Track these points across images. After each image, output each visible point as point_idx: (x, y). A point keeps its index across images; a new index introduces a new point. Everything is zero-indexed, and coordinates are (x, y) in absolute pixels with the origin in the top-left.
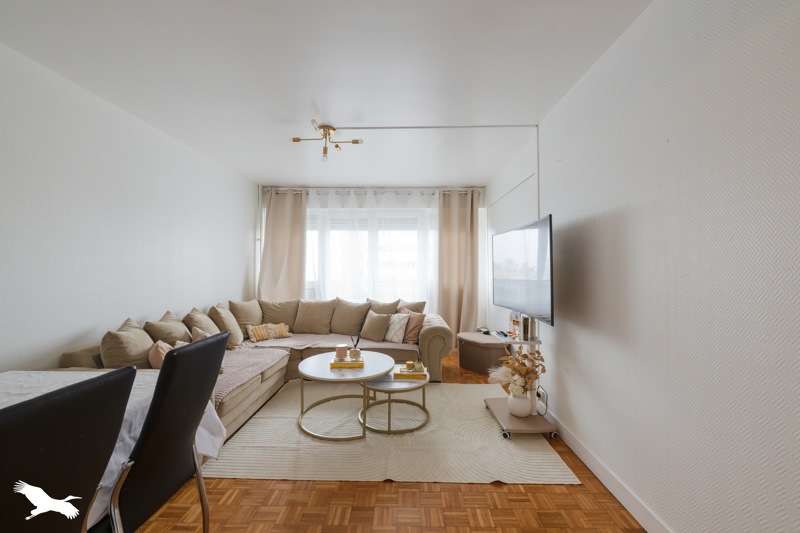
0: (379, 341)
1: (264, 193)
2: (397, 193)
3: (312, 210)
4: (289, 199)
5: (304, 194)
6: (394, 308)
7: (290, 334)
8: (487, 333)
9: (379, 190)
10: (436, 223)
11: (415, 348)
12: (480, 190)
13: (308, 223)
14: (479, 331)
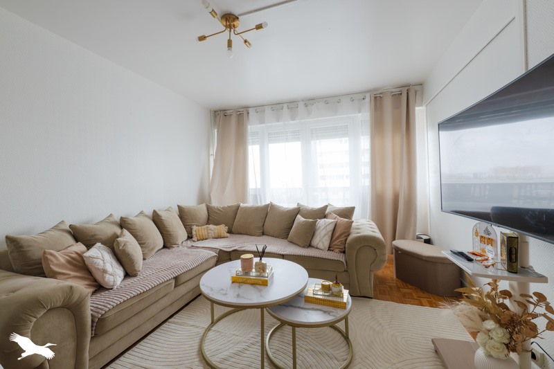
0: (303, 247)
1: (215, 116)
2: (327, 103)
3: (252, 127)
4: (234, 120)
5: (245, 113)
6: (322, 213)
7: (228, 234)
8: (428, 241)
9: (309, 102)
10: (367, 128)
11: (341, 258)
12: (417, 88)
13: (250, 139)
14: (419, 238)
